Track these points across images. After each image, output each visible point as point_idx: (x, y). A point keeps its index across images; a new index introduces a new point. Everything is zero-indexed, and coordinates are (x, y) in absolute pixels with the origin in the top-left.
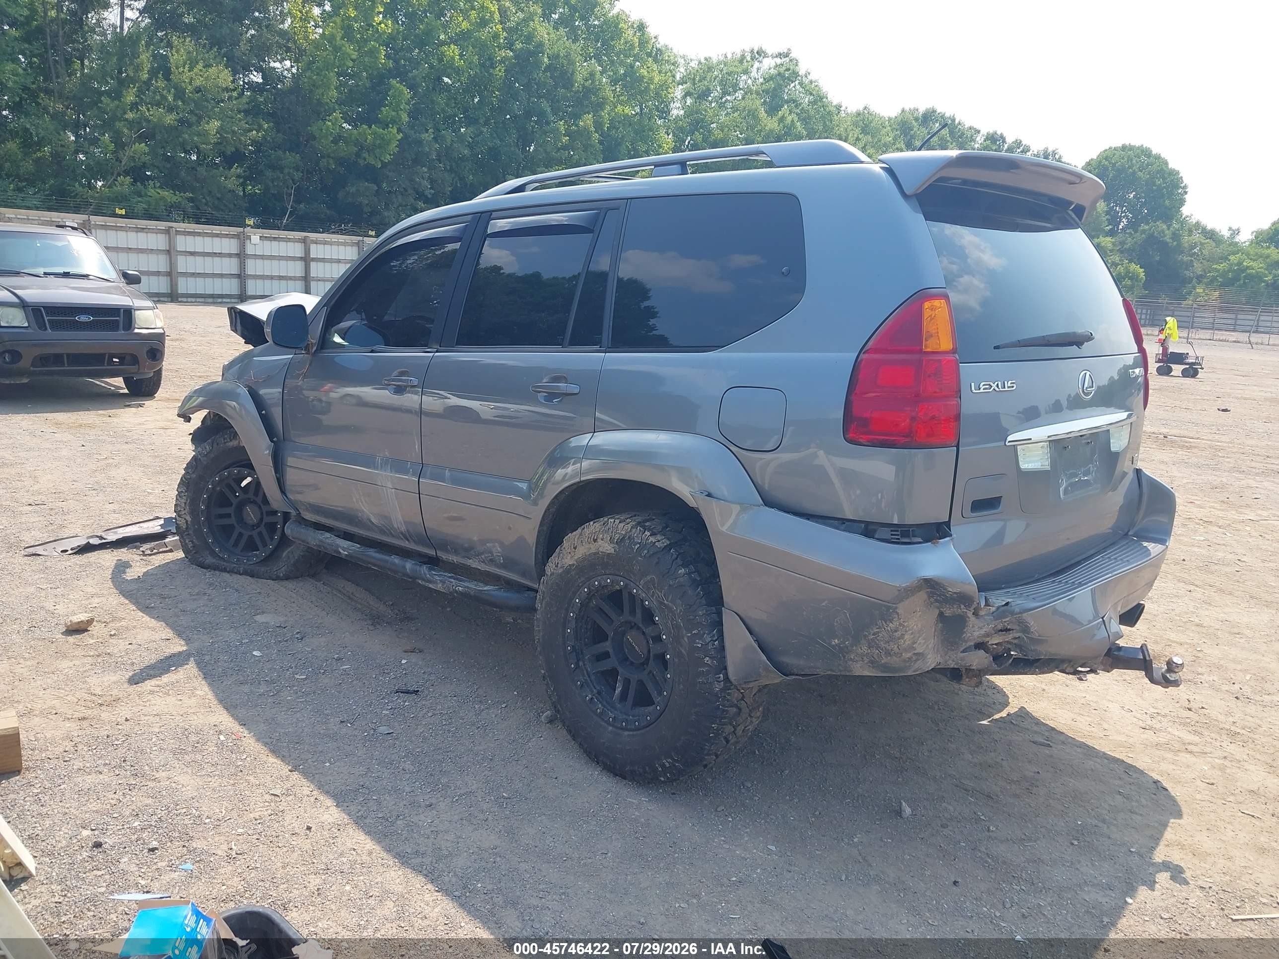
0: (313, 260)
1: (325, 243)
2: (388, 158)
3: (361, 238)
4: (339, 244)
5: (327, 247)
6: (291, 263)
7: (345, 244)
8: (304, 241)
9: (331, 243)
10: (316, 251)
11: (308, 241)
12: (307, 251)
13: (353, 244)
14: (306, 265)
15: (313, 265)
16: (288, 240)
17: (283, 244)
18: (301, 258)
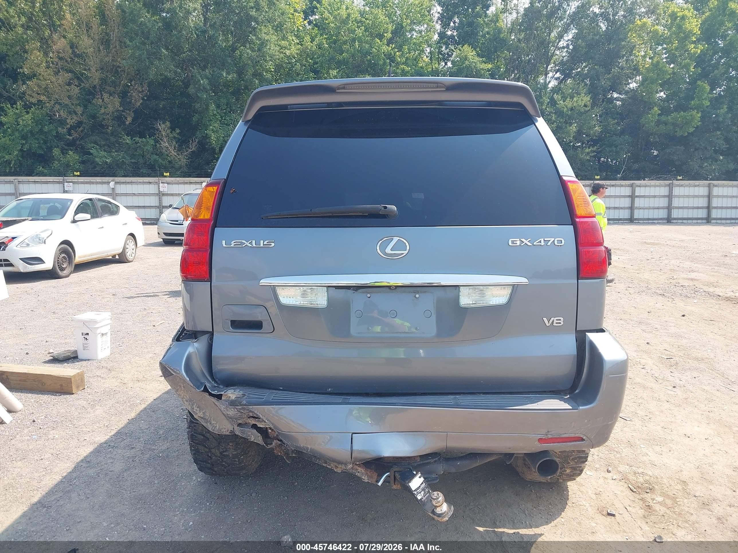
0: (637, 196)
1: (646, 186)
2: (691, 130)
3: (671, 182)
4: (655, 186)
5: (647, 188)
6: (622, 199)
7: (659, 186)
8: (632, 186)
9: (650, 186)
10: (639, 191)
11: (634, 186)
12: (633, 192)
13: (666, 186)
14: (632, 200)
15: (637, 200)
16: (622, 186)
17: (618, 189)
18: (629, 196)
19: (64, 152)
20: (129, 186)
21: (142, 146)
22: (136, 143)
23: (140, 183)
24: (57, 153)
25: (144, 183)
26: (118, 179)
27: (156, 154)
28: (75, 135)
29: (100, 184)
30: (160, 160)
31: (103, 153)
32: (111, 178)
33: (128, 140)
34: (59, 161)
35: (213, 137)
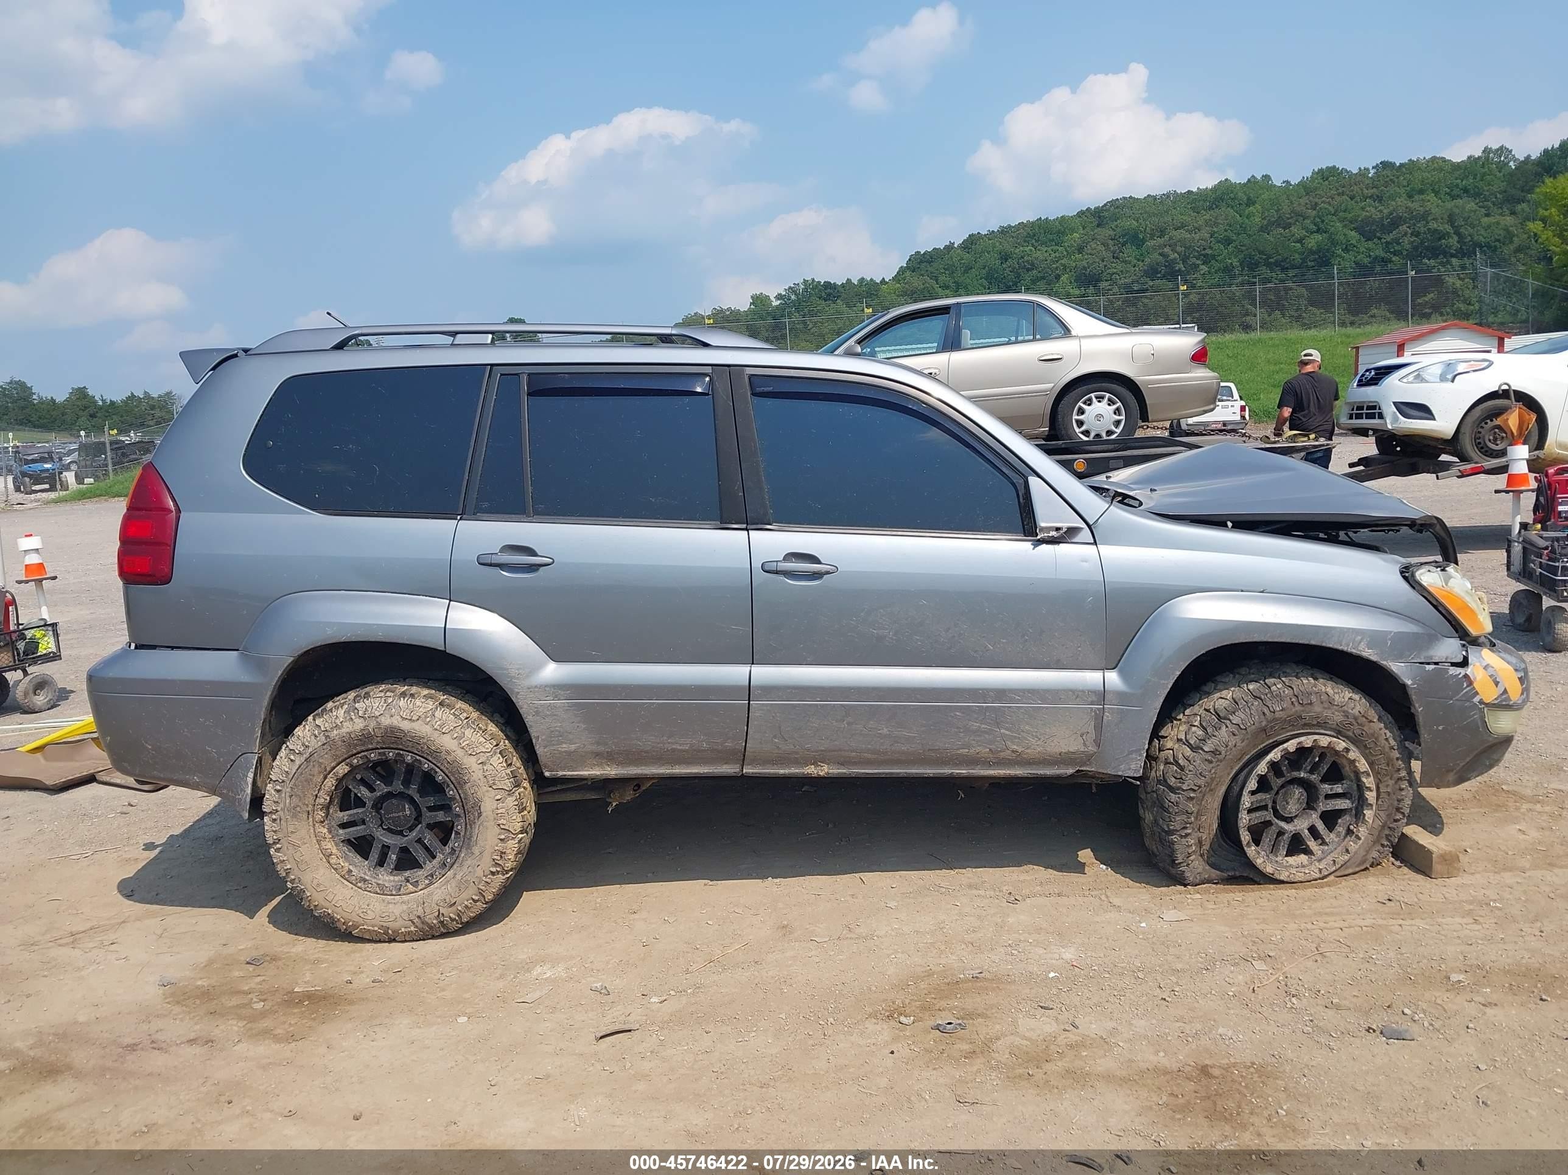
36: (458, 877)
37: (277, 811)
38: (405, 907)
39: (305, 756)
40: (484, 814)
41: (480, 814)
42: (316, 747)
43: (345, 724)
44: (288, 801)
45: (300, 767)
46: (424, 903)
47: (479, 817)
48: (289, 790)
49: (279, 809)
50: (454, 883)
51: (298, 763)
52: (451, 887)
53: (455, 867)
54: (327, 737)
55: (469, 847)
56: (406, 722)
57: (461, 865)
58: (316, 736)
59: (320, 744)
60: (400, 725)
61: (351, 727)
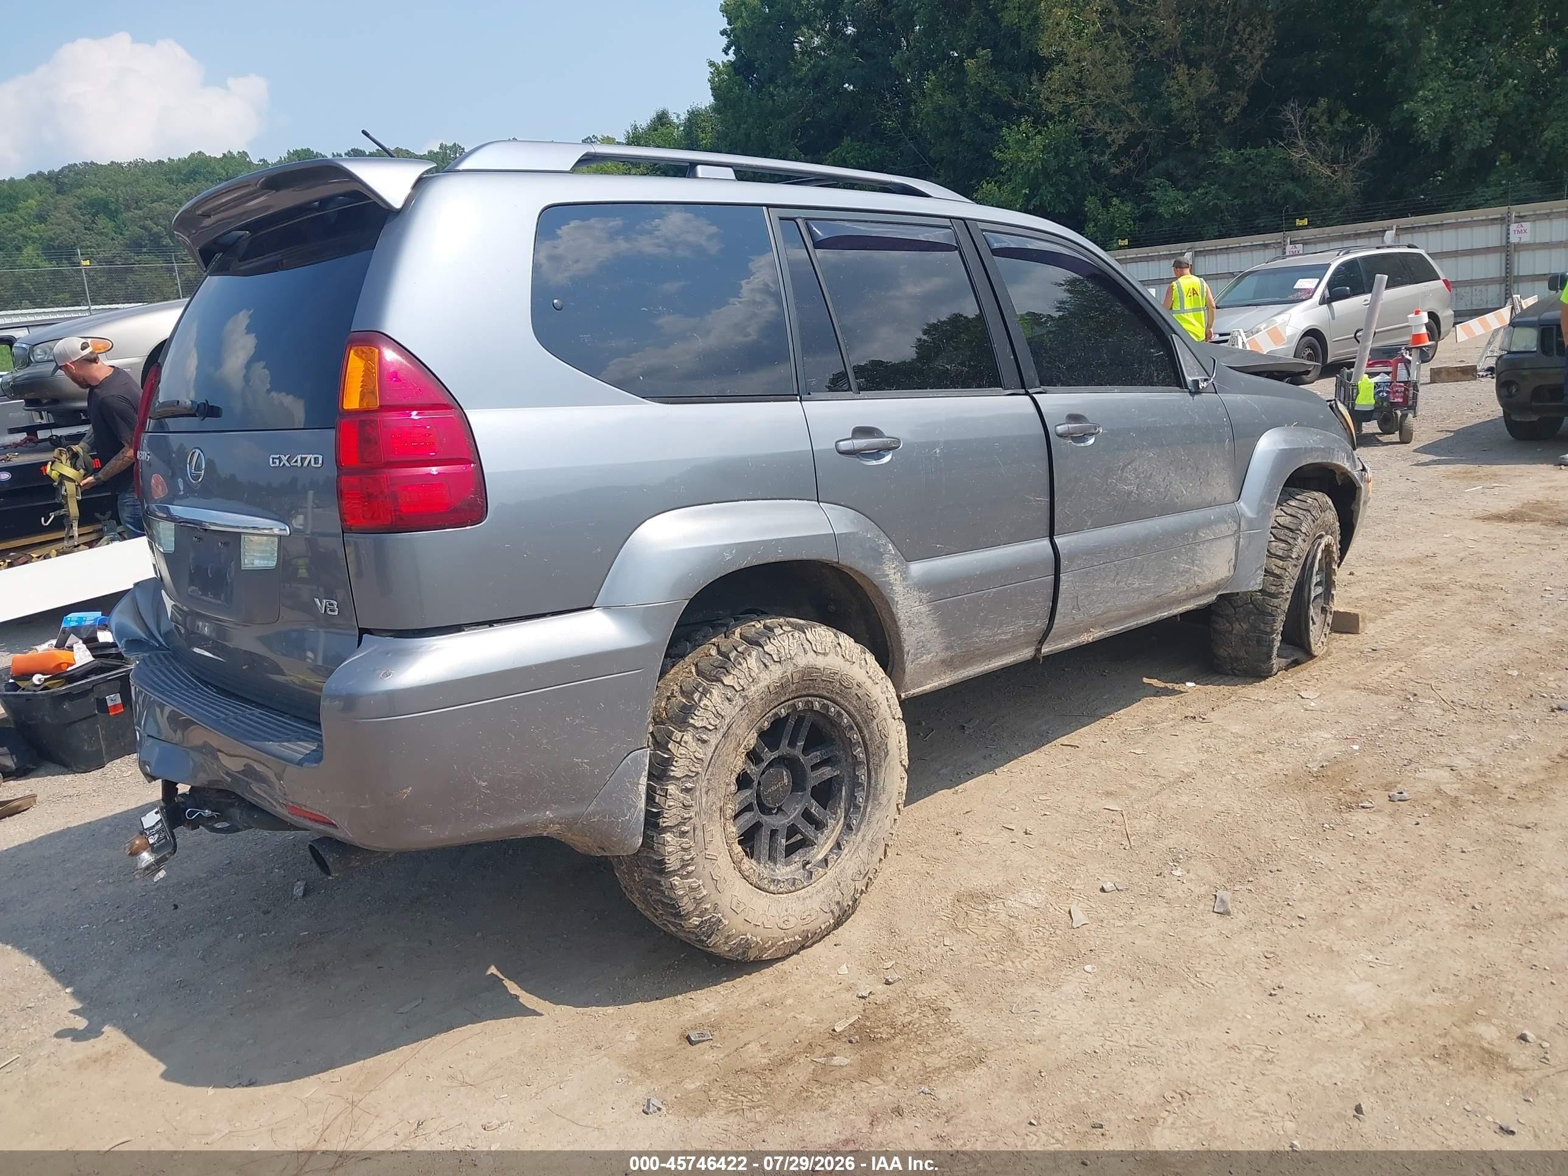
19: (1106, 204)
20: (1222, 258)
21: (1258, 166)
22: (1247, 160)
23: (1245, 249)
24: (1092, 206)
25: (1253, 247)
26: (1200, 245)
27: (1293, 179)
28: (1129, 163)
29: (1167, 259)
30: (1299, 192)
31: (1172, 193)
32: (1188, 245)
33: (1227, 157)
34: (1096, 220)
35: (1424, 117)
36: (868, 838)
37: (690, 818)
38: (822, 896)
39: (722, 730)
40: (891, 753)
41: (887, 754)
42: (734, 714)
43: (761, 675)
44: (704, 800)
45: (716, 747)
46: (839, 884)
47: (886, 757)
48: (705, 783)
49: (693, 814)
50: (865, 846)
51: (713, 742)
52: (863, 853)
53: (862, 827)
54: (745, 697)
55: (875, 798)
56: (820, 657)
57: (869, 823)
58: (729, 700)
59: (737, 709)
60: (816, 663)
61: (768, 678)
